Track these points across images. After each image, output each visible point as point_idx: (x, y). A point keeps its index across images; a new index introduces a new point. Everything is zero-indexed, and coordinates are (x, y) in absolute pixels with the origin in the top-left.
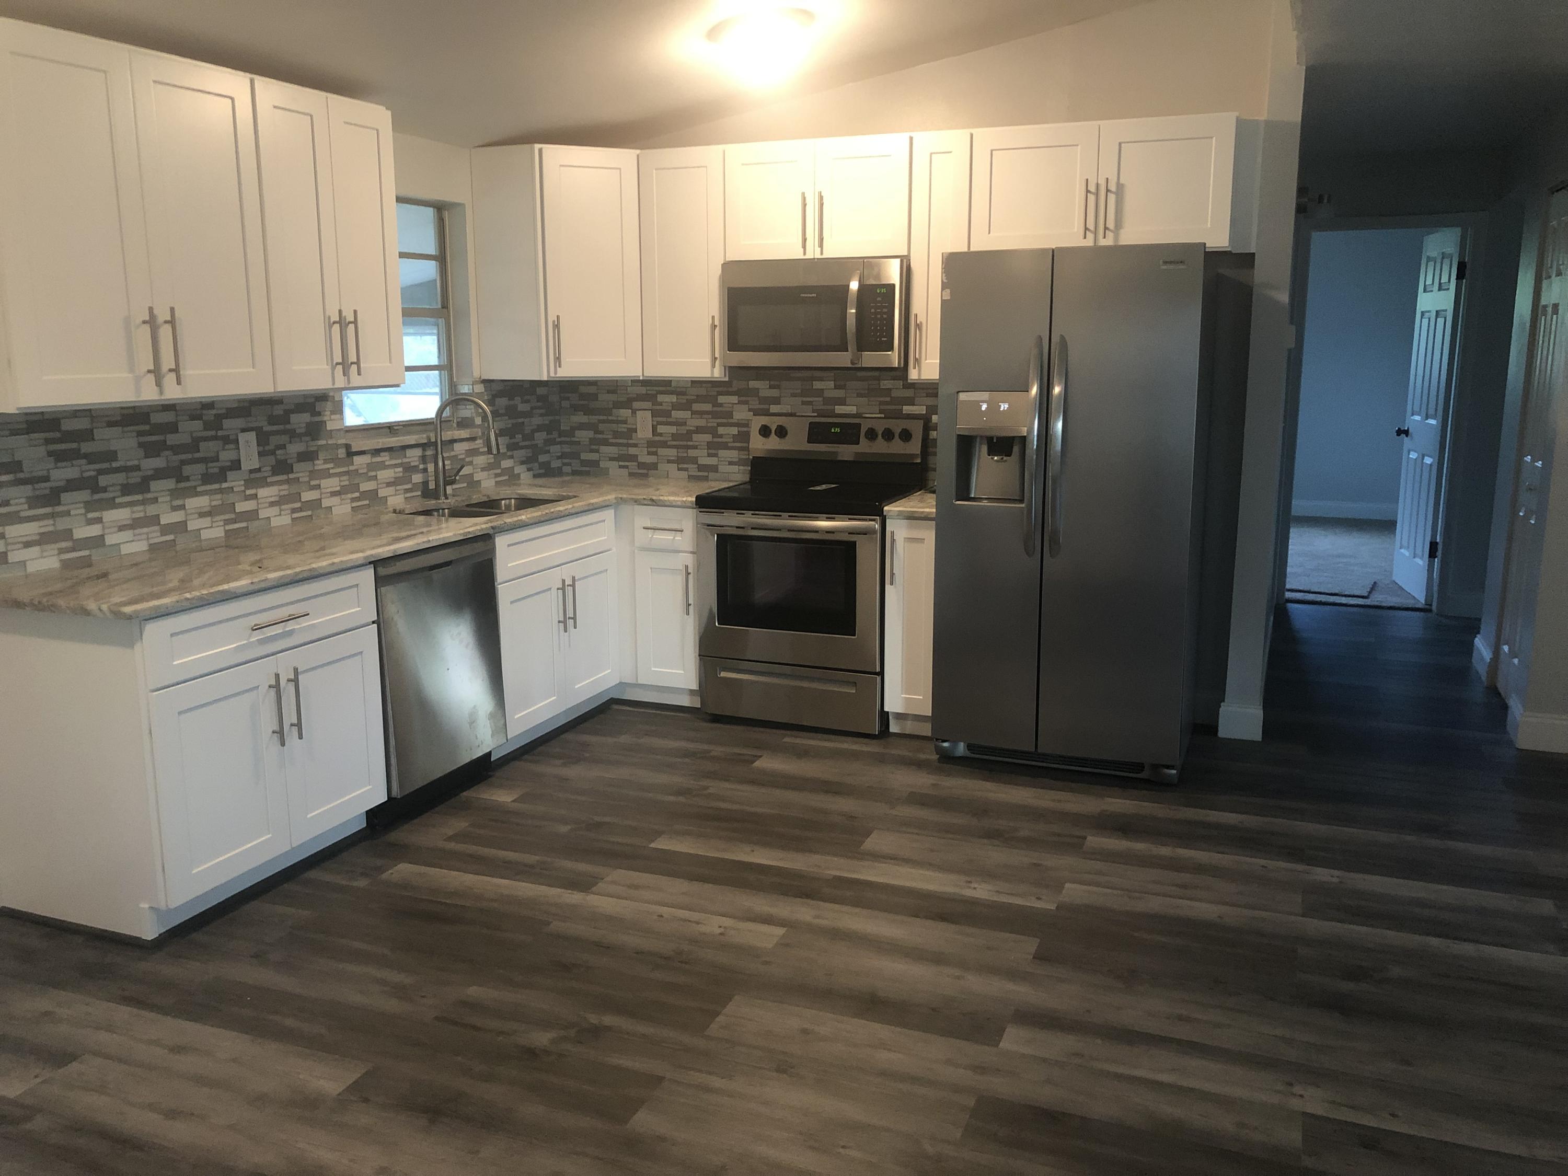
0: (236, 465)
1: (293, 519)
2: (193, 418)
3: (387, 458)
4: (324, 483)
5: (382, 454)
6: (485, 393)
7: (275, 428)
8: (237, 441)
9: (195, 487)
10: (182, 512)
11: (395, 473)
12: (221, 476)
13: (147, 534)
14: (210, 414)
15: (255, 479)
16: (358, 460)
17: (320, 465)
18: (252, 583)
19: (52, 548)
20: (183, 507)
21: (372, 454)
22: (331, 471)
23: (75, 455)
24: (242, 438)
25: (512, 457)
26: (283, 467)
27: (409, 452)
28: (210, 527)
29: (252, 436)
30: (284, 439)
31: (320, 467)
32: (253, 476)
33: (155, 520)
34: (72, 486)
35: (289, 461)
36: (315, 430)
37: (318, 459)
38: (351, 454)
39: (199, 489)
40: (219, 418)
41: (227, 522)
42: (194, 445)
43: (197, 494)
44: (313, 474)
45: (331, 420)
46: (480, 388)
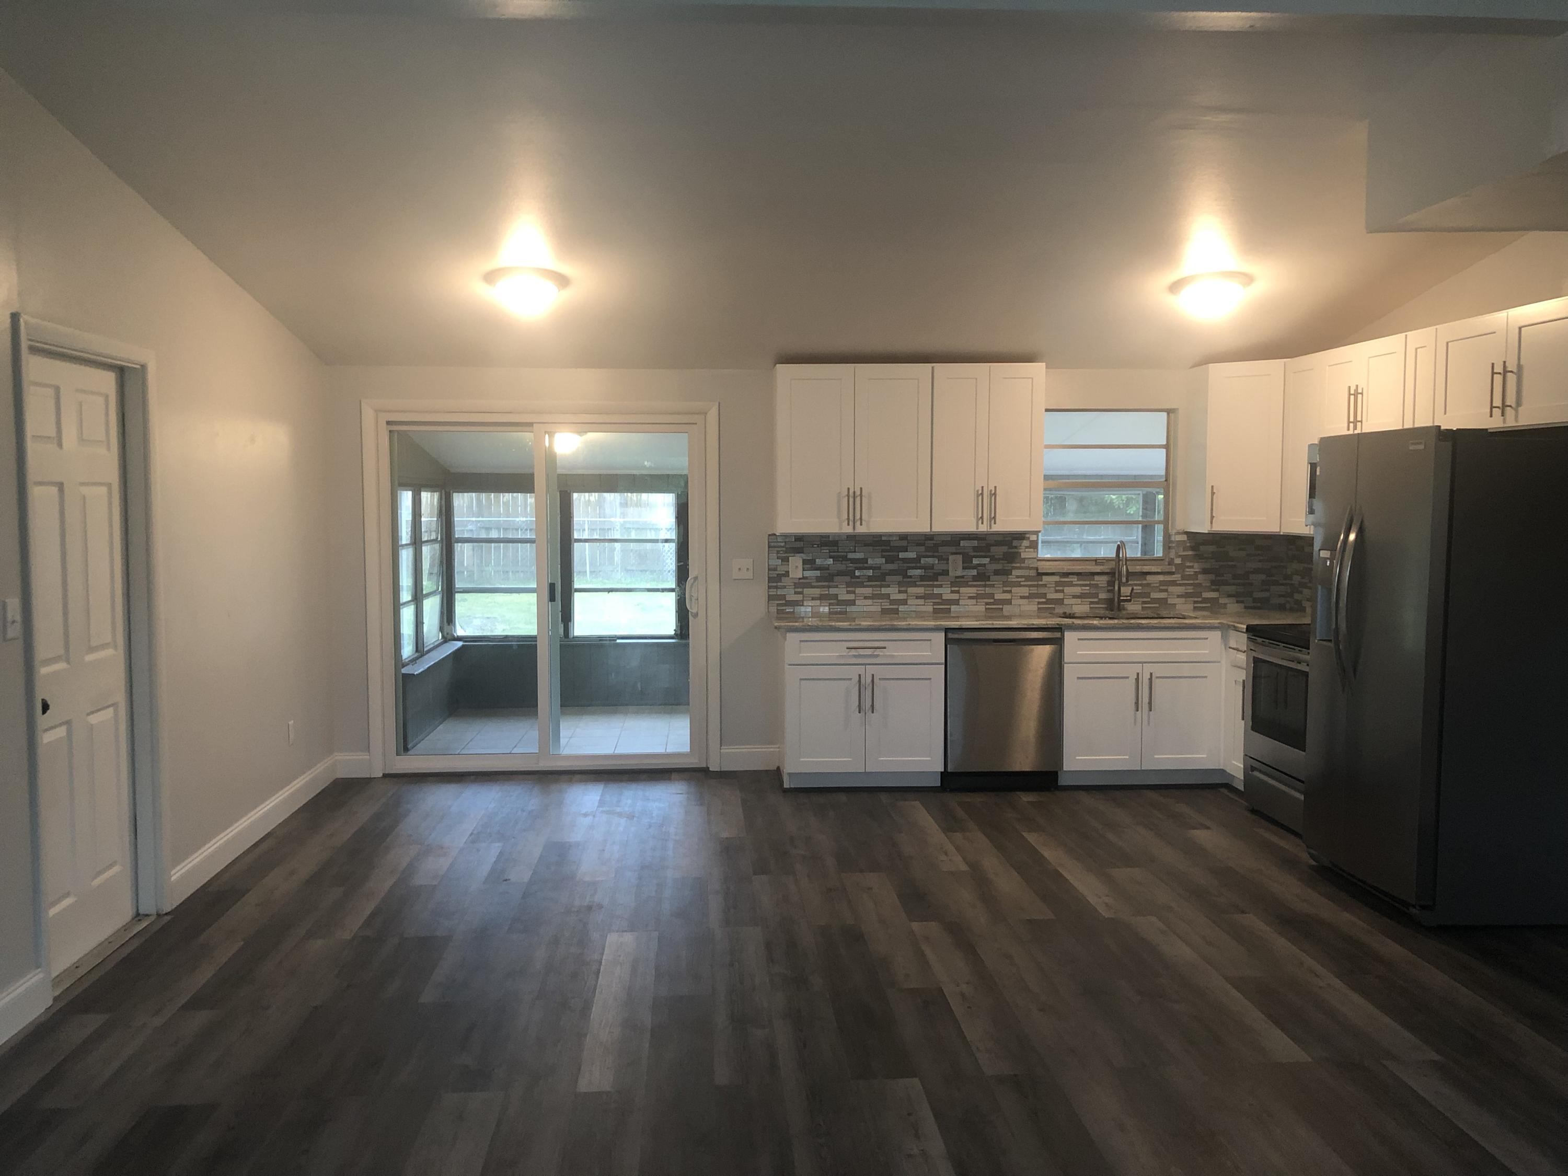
0: (945, 573)
1: (986, 609)
2: (919, 545)
3: (1076, 580)
4: (1014, 590)
5: (1070, 576)
6: (1188, 541)
7: (975, 554)
8: (948, 559)
9: (915, 582)
10: (905, 594)
11: (1082, 590)
12: (935, 577)
13: (882, 602)
14: (929, 543)
15: (959, 582)
16: (1045, 578)
17: (1012, 578)
18: (850, 625)
19: (826, 603)
20: (906, 592)
21: (1060, 576)
22: (1022, 583)
23: (845, 558)
24: (951, 558)
25: (1217, 590)
26: (982, 577)
27: (1096, 578)
28: (922, 605)
29: (960, 557)
30: (986, 561)
31: (1013, 580)
32: (957, 580)
33: (887, 596)
34: (840, 573)
35: (987, 574)
36: (1012, 557)
37: (1011, 575)
38: (1041, 575)
39: (917, 583)
40: (936, 546)
41: (935, 604)
42: (918, 560)
43: (916, 586)
44: (1005, 584)
45: (1025, 552)
46: (1184, 538)
